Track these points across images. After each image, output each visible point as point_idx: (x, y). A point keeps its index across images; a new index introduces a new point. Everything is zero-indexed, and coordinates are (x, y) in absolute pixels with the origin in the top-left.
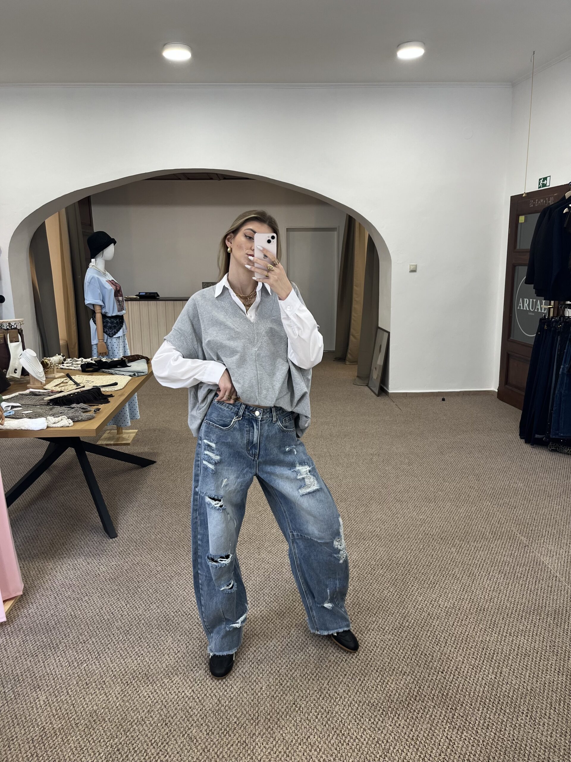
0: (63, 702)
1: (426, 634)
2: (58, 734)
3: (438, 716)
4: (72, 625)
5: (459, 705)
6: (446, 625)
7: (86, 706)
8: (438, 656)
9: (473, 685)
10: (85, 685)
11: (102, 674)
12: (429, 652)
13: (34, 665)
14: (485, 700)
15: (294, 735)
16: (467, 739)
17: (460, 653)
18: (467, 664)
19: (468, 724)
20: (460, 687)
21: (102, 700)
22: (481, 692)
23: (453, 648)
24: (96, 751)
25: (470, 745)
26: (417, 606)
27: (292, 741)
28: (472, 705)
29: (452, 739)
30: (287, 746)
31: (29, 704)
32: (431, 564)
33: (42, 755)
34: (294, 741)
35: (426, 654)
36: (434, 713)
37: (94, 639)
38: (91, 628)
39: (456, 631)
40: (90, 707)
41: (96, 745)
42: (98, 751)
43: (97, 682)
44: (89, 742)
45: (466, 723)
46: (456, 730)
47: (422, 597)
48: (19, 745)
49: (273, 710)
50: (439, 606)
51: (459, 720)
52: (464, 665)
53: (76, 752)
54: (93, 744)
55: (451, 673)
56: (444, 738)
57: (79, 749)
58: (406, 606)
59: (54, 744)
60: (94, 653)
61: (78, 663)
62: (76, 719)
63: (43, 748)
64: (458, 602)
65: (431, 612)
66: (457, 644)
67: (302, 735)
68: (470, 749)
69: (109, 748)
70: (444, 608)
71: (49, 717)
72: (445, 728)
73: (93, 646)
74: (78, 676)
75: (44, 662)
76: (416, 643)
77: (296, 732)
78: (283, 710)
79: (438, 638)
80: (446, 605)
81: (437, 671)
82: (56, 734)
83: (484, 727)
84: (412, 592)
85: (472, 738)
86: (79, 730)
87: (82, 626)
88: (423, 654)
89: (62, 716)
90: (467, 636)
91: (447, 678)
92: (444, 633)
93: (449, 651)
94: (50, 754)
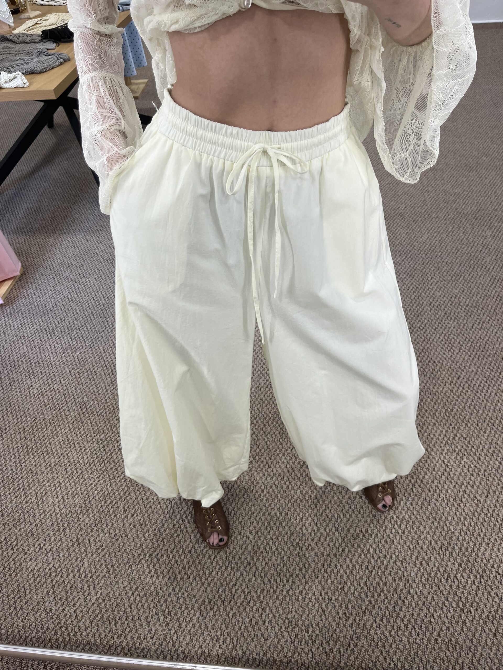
0: (55, 391)
1: (439, 338)
2: (49, 425)
3: (437, 435)
4: (68, 309)
5: (464, 424)
6: (463, 327)
7: (77, 397)
8: (449, 364)
9: (483, 401)
10: (77, 375)
11: (94, 364)
12: (438, 359)
13: (30, 350)
14: (495, 421)
15: (278, 444)
16: (467, 466)
17: (474, 362)
18: (481, 376)
19: (470, 448)
20: (468, 404)
21: (92, 391)
22: (491, 411)
23: (467, 356)
24: (83, 446)
25: (468, 474)
26: (434, 303)
27: (276, 451)
28: (478, 425)
29: (449, 464)
30: (270, 454)
31: (23, 392)
32: (458, 251)
33: (32, 448)
34: (278, 450)
35: (435, 362)
36: (433, 431)
37: (88, 326)
38: (86, 313)
39: (475, 335)
40: (80, 398)
41: (82, 439)
42: (84, 447)
43: (89, 372)
44: (77, 436)
45: (468, 447)
46: (455, 454)
47: (441, 292)
48: (11, 435)
49: (260, 415)
50: (460, 304)
51: (460, 443)
52: (477, 377)
53: (63, 446)
54: (80, 438)
55: (460, 385)
56: (440, 462)
57: (67, 443)
58: (421, 302)
59: (44, 436)
60: (88, 340)
61: (72, 350)
62: (67, 410)
63: (33, 439)
64: (483, 300)
65: (449, 311)
66: (473, 351)
67: (287, 444)
68: (468, 478)
69: (95, 444)
70: (465, 307)
71: (41, 407)
72: (443, 450)
73: (87, 333)
74: (71, 364)
75: (39, 348)
76: (426, 348)
77: (281, 440)
78: (270, 415)
79: (452, 343)
80: (467, 303)
81: (444, 381)
82: (46, 426)
83: (488, 454)
84: (431, 285)
85: (472, 466)
86: (68, 422)
87: (78, 311)
88: (432, 362)
89: (53, 406)
90: (486, 342)
91: (454, 391)
92: (459, 337)
93: (462, 359)
94: (39, 446)
